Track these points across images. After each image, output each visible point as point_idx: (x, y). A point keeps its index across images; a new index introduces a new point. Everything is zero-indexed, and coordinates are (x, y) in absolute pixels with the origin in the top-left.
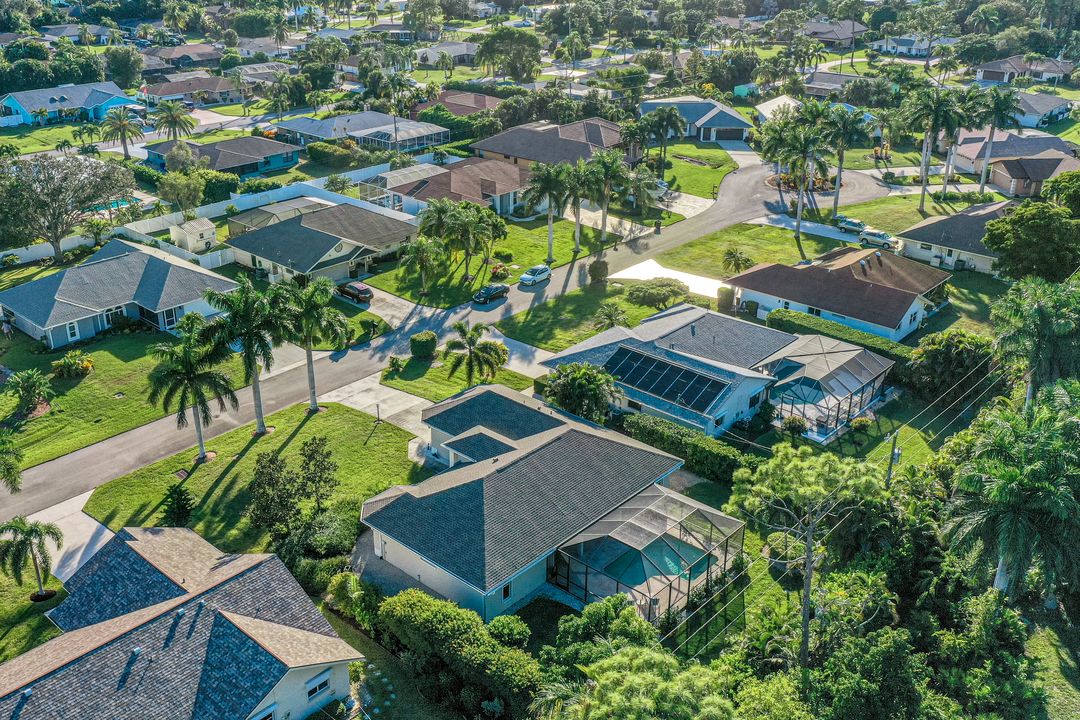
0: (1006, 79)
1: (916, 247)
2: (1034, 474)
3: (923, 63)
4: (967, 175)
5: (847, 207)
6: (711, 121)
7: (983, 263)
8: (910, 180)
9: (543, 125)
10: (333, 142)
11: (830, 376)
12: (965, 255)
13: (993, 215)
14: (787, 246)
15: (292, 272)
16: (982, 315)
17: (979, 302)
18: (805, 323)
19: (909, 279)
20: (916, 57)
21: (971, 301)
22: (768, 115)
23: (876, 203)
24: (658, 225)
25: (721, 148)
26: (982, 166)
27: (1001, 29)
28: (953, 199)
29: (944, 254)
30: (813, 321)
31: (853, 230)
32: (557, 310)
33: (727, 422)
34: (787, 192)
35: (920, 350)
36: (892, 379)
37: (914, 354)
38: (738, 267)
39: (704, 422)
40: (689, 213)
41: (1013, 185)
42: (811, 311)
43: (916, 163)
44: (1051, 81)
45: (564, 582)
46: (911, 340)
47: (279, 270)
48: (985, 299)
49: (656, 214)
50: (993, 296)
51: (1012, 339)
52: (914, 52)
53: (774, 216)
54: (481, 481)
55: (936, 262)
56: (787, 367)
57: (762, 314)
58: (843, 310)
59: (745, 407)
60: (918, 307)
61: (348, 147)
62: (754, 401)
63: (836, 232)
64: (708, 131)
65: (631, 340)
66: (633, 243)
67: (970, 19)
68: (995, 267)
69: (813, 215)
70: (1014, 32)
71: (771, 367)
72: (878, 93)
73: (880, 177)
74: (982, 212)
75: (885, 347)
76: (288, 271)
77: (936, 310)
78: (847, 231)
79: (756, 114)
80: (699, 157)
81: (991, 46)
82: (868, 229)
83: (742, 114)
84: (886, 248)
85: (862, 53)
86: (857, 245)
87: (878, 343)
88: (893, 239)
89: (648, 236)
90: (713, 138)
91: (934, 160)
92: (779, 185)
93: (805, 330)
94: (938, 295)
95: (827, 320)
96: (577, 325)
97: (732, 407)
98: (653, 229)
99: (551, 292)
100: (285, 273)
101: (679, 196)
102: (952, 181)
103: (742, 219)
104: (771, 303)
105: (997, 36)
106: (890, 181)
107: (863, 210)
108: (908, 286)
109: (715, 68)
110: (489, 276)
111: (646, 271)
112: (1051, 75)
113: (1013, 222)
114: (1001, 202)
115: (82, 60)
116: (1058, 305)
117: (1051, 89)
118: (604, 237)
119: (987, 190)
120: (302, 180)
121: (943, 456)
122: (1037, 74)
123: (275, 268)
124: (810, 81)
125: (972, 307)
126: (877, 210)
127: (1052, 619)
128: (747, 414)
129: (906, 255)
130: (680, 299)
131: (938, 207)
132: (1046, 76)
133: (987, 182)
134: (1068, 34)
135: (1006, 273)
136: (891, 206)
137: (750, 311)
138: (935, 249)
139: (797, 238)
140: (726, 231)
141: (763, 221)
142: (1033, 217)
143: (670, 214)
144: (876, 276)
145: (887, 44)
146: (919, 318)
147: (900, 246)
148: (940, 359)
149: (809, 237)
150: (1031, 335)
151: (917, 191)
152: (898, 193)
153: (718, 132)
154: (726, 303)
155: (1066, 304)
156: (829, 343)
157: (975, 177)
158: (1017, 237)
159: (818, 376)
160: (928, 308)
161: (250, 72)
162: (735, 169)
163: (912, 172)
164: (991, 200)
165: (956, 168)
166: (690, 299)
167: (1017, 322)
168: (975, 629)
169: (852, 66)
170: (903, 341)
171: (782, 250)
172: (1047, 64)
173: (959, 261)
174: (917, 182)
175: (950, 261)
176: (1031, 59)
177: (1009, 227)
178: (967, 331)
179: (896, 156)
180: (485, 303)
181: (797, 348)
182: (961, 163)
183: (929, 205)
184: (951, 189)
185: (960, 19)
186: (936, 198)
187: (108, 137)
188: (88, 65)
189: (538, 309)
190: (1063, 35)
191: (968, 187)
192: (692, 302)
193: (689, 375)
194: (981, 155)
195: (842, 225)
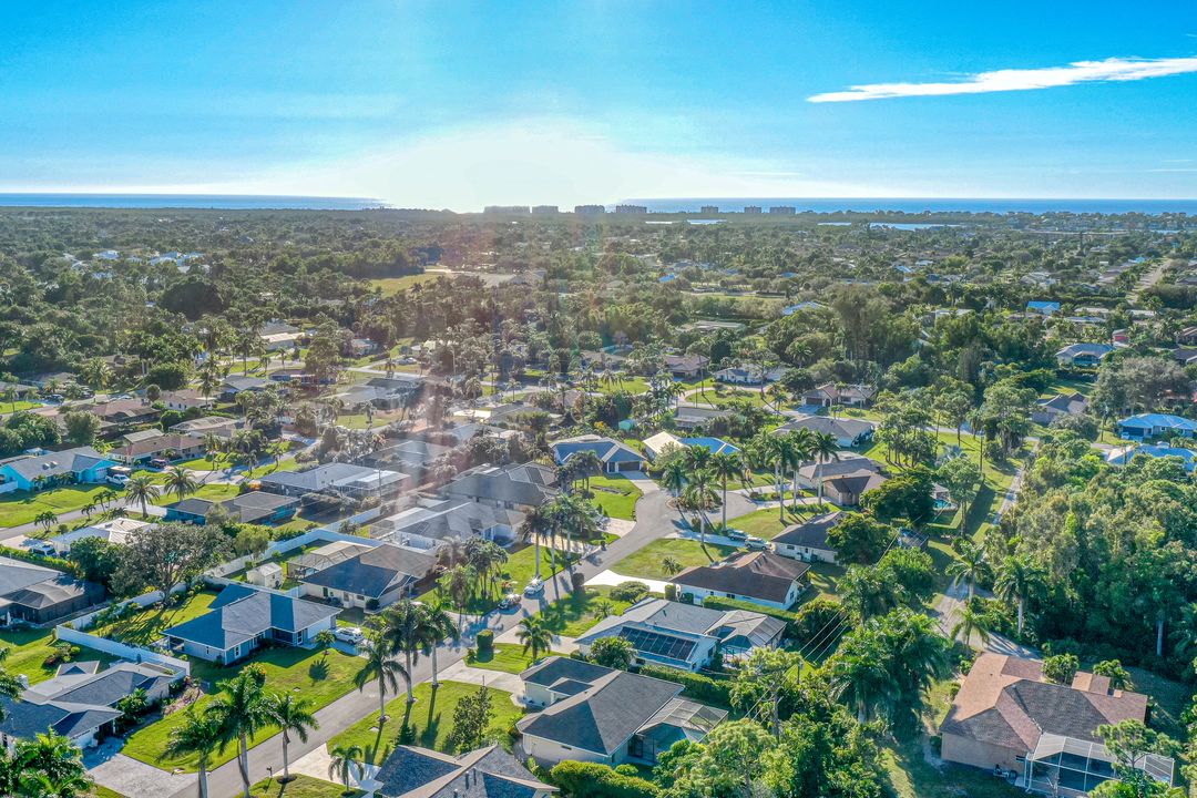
0: (824, 405)
1: (784, 547)
2: (866, 659)
3: (760, 390)
4: (808, 490)
5: (731, 521)
6: (615, 457)
7: (828, 556)
8: (769, 496)
9: (487, 468)
10: (321, 492)
11: (751, 634)
12: (817, 552)
13: (830, 524)
14: (698, 553)
15: (363, 598)
16: (831, 590)
17: (830, 582)
18: (728, 604)
19: (785, 570)
20: (753, 384)
21: (825, 582)
22: (658, 450)
23: (750, 517)
24: (603, 544)
25: (625, 478)
26: (817, 483)
27: (814, 361)
28: (801, 510)
29: (803, 552)
30: (731, 602)
31: (740, 539)
32: (560, 609)
33: (698, 666)
34: (685, 511)
35: (800, 613)
36: (786, 634)
37: (798, 617)
38: (673, 571)
39: (687, 665)
40: (621, 533)
41: (840, 497)
42: (728, 596)
43: (771, 483)
44: (857, 405)
45: (638, 753)
46: (794, 608)
47: (350, 597)
48: (833, 579)
49: (598, 535)
50: (837, 576)
51: (848, 599)
52: (749, 380)
53: (682, 531)
54: (586, 702)
55: (798, 557)
56: (724, 631)
57: (697, 601)
58: (748, 593)
59: (706, 656)
60: (794, 588)
61: (335, 496)
62: (710, 652)
63: (729, 541)
64: (612, 464)
65: (629, 622)
66: (591, 558)
67: (789, 349)
68: (836, 558)
69: (709, 528)
70: (825, 363)
71: (714, 633)
72: (733, 425)
73: (748, 495)
74: (823, 521)
75: (779, 614)
76: (359, 598)
77: (804, 589)
78: (735, 539)
79: (643, 447)
80: (611, 487)
81: (809, 378)
82: (750, 537)
83: (630, 446)
84: (765, 549)
85: (707, 382)
86: (744, 549)
87: (775, 612)
88: (768, 543)
89: (599, 552)
90: (617, 470)
91: (785, 480)
92: (678, 506)
93: (729, 608)
94: (804, 579)
95: (739, 600)
96: (578, 618)
97: (699, 656)
98: (600, 547)
99: (550, 597)
100: (357, 600)
101: (609, 520)
102: (799, 496)
103: (661, 536)
104: (702, 593)
105: (812, 368)
106: (757, 498)
107: (741, 522)
108: (786, 575)
109: (600, 408)
110: (500, 590)
111: (608, 579)
112: (857, 400)
113: (843, 529)
114: (835, 511)
115: (42, 425)
116: (870, 579)
117: (858, 411)
118: (569, 556)
119: (824, 501)
120: (316, 526)
121: (823, 669)
122: (847, 399)
123: (346, 596)
124: (677, 414)
125: (826, 585)
126: (753, 521)
127: (889, 744)
128: (707, 661)
129: (778, 554)
130: (643, 596)
131: (792, 516)
132: (853, 401)
133: (823, 495)
134: (865, 364)
135: (843, 562)
136: (760, 518)
137: (688, 599)
138: (797, 549)
139: (704, 548)
140: (652, 544)
141: (676, 535)
142: (854, 524)
143: (608, 535)
144: (765, 570)
145: (728, 374)
146: (795, 596)
147: (773, 547)
148: (813, 617)
149: (711, 545)
150: (858, 596)
151: (776, 505)
152: (763, 508)
153: (620, 465)
154: (671, 595)
155: (873, 577)
156: (747, 615)
157: (814, 491)
158: (846, 538)
159: (746, 633)
160: (800, 589)
161: (196, 427)
162: (641, 495)
163: (769, 490)
164: (827, 509)
165: (800, 485)
166: (649, 595)
167: (850, 591)
168: (852, 746)
169: (703, 395)
170: (790, 610)
171: (694, 557)
172: (853, 391)
173: (813, 556)
174: (776, 498)
175: (808, 556)
176: (840, 388)
177: (841, 532)
178: (826, 600)
179: (756, 478)
180: (508, 609)
181: (727, 618)
182: (802, 481)
183: (787, 515)
184: (799, 502)
185: (779, 349)
186: (790, 509)
187: (130, 499)
188: (49, 430)
189: (546, 610)
190: (861, 365)
191: (811, 501)
192: (652, 596)
193: (671, 639)
194: (815, 475)
195: (732, 535)
